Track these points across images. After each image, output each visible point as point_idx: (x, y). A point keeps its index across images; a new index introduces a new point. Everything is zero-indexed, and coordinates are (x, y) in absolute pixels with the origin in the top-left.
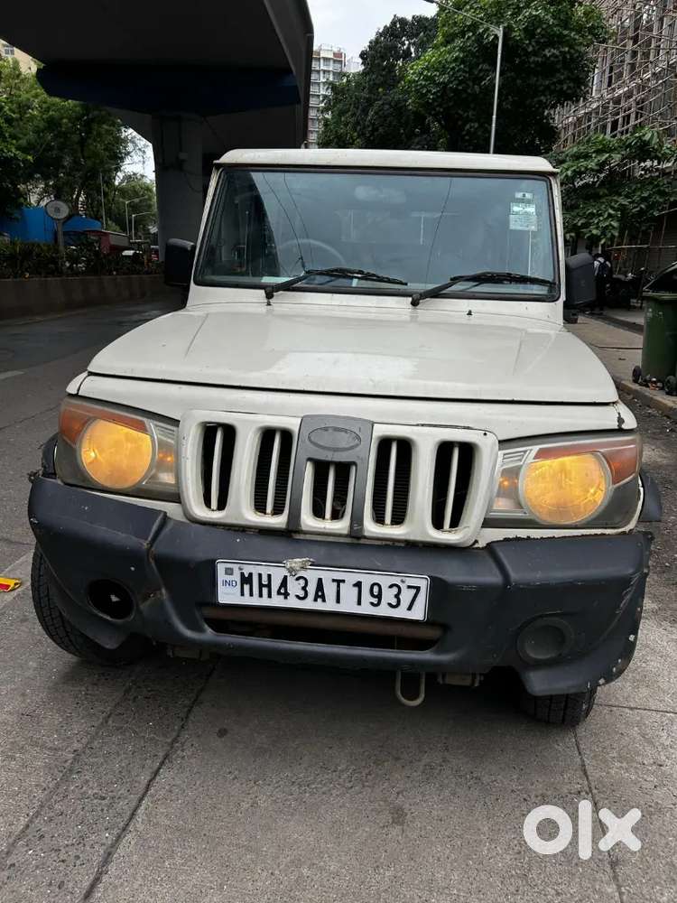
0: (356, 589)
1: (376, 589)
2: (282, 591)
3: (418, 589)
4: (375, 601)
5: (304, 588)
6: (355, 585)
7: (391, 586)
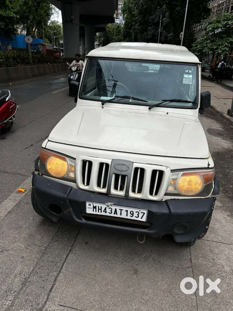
0: (126, 212)
1: (132, 212)
2: (105, 211)
3: (144, 213)
4: (132, 215)
5: (111, 211)
6: (126, 211)
7: (136, 212)
